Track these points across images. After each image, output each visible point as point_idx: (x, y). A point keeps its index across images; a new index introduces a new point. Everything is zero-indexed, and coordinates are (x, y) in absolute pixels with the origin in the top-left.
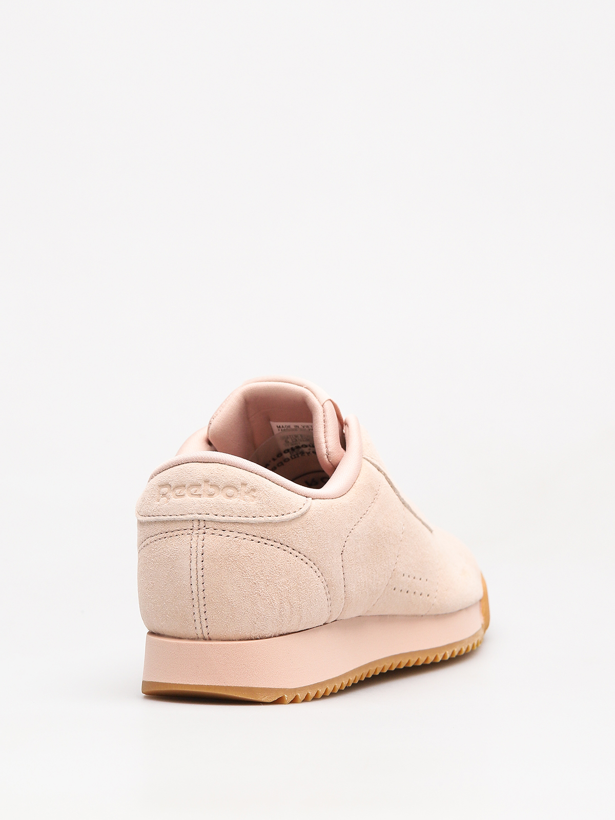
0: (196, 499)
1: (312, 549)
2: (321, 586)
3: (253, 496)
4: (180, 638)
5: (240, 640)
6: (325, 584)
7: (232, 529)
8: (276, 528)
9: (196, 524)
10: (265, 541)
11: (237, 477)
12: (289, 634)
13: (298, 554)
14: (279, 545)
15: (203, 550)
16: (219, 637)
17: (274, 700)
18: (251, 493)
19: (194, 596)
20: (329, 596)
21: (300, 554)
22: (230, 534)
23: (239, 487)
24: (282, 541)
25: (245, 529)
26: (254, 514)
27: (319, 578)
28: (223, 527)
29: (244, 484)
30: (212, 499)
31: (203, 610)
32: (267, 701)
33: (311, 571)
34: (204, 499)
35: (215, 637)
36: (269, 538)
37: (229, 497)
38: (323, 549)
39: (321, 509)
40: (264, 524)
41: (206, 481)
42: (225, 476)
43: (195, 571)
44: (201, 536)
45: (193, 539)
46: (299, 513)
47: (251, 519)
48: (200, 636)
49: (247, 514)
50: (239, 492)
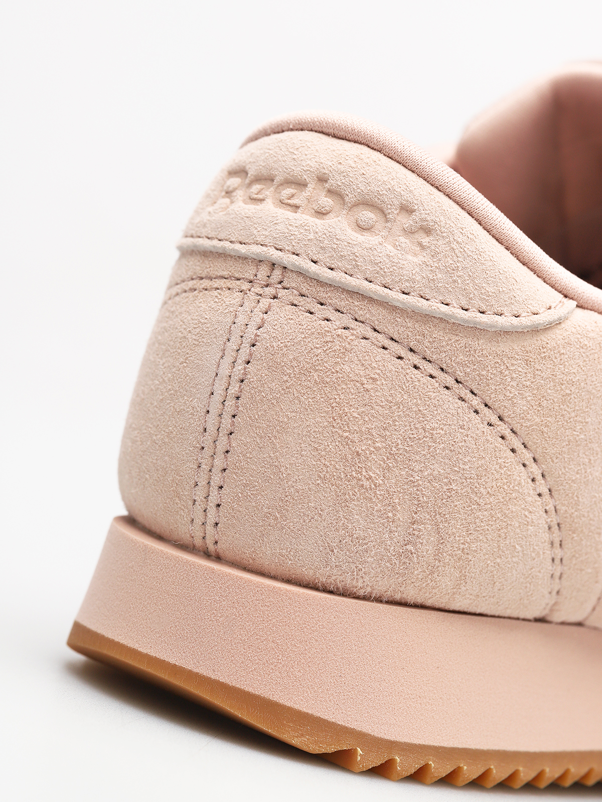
0: (286, 214)
1: (538, 420)
2: (542, 520)
3: (420, 244)
4: (160, 537)
5: (289, 581)
6: (554, 519)
7: (341, 304)
8: (454, 338)
9: (263, 271)
10: (416, 359)
11: (396, 188)
12: (422, 607)
13: (494, 419)
14: (450, 381)
15: (257, 335)
16: (238, 558)
17: (323, 751)
18: (416, 236)
19: (208, 439)
20: (559, 553)
21: (500, 423)
22: (334, 315)
23: (393, 213)
24: (460, 375)
25: (376, 315)
26: (405, 286)
27: (538, 498)
28: (323, 295)
29: (406, 209)
30: (318, 221)
31: (216, 479)
32: (305, 748)
33: (521, 475)
34: (303, 218)
35: (229, 555)
36: (428, 354)
37: (363, 228)
38: (568, 432)
39: (591, 335)
40: (427, 318)
41: (322, 179)
42: (367, 176)
43: (225, 380)
44: (265, 302)
45: (246, 304)
46: (526, 321)
47: (395, 296)
48: (198, 542)
49: (388, 280)
50: (389, 225)
